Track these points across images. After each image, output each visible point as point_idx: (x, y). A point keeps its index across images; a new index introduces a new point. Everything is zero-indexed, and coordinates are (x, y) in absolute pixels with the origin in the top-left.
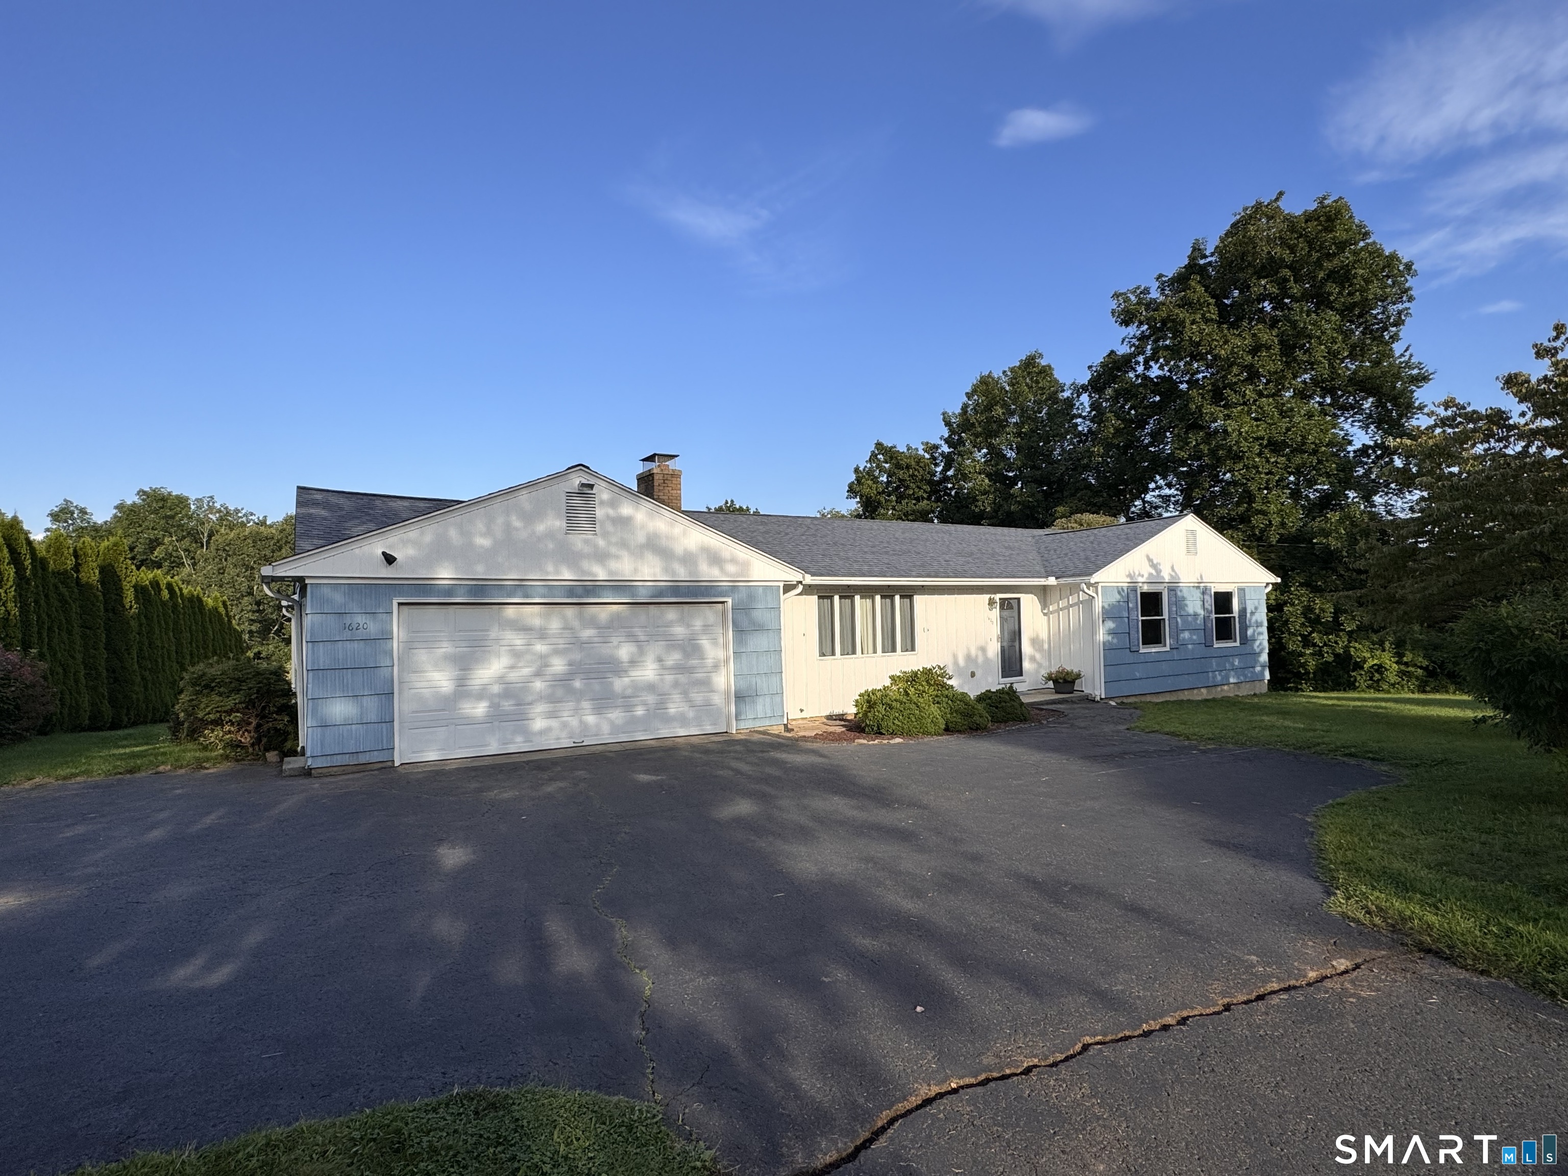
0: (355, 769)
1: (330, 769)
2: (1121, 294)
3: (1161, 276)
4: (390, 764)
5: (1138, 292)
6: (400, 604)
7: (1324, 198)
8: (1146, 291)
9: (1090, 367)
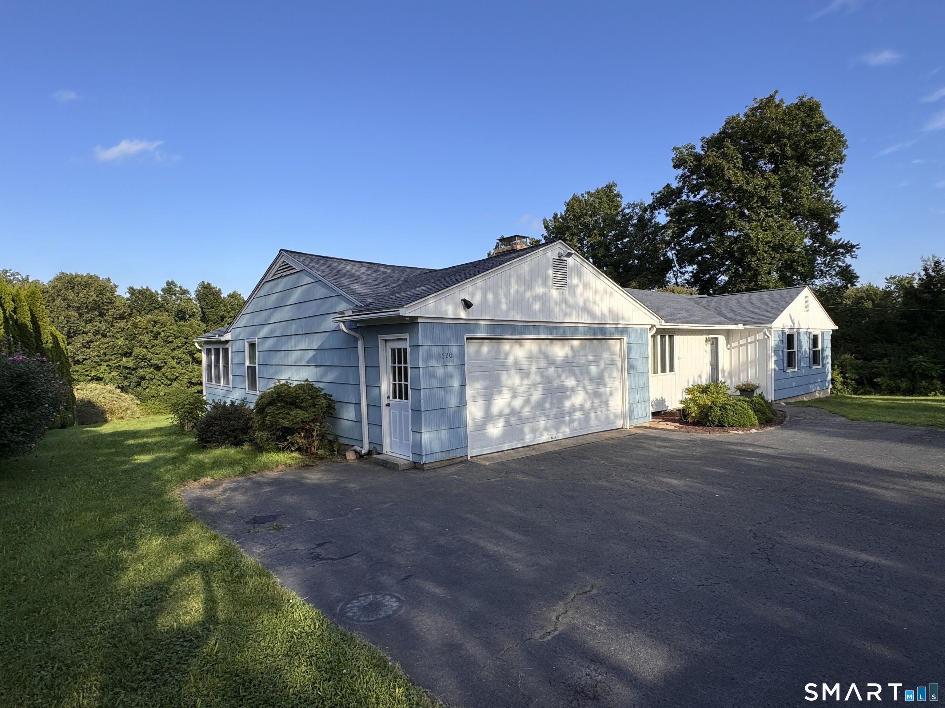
0: (447, 463)
1: (434, 464)
2: (678, 148)
3: (704, 138)
4: (465, 458)
5: (688, 147)
6: (468, 339)
7: (803, 97)
8: (693, 147)
9: (652, 194)
